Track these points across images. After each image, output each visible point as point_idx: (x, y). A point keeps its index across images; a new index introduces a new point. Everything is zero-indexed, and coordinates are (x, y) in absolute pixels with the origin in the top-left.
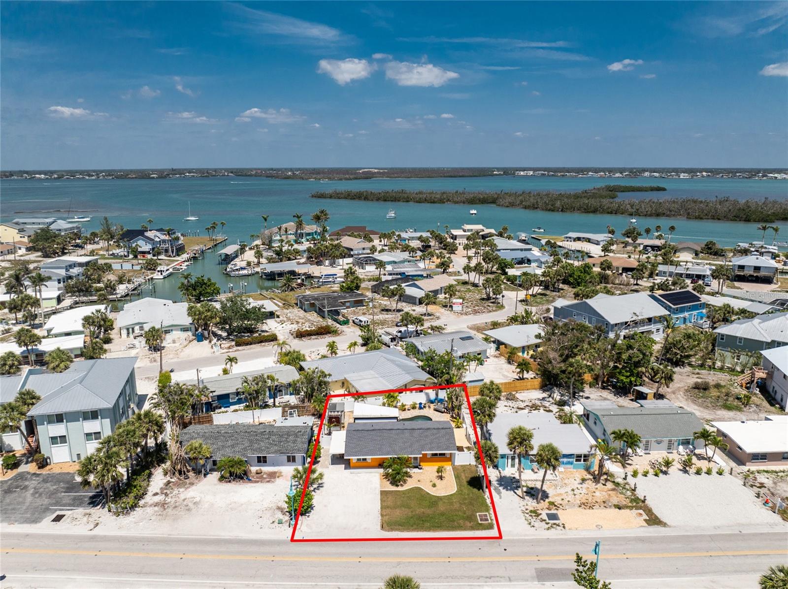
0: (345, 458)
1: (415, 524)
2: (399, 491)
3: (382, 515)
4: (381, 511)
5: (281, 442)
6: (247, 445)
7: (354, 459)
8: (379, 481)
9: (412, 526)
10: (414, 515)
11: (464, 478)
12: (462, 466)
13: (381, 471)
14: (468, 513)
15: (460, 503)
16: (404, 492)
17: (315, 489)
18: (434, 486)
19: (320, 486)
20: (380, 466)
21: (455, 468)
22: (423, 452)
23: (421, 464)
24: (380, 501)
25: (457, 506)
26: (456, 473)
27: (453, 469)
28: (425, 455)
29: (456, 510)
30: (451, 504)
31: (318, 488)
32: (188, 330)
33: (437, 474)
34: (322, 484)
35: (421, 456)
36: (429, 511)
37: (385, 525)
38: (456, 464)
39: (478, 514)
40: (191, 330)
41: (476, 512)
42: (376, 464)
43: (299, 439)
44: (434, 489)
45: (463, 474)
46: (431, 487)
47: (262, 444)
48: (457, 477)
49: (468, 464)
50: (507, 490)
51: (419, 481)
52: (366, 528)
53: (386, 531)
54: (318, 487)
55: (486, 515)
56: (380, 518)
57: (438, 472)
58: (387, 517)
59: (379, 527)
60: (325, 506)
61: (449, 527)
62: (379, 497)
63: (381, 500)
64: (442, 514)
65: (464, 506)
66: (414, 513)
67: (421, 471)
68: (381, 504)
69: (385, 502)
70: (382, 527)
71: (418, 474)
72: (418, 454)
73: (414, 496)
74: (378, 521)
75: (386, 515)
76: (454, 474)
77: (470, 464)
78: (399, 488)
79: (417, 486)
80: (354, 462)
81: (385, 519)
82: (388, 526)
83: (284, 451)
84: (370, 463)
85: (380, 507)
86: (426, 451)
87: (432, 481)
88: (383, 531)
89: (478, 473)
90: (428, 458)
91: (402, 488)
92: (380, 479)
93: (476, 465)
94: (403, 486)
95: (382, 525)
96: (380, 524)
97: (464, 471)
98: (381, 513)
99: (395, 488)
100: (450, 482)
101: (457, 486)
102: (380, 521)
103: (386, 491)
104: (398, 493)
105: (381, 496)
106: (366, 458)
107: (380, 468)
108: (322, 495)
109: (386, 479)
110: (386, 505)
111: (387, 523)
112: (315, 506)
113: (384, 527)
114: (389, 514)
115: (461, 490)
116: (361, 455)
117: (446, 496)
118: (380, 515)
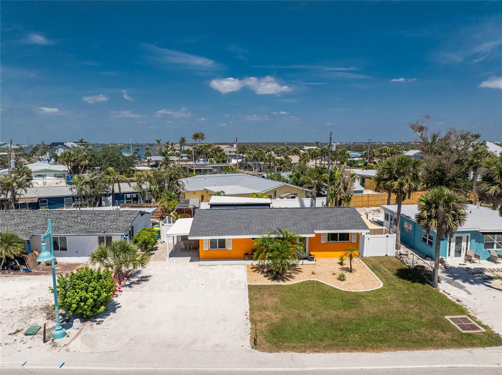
0: (190, 238)
1: (325, 336)
2: (281, 286)
3: (252, 321)
4: (251, 313)
5: (94, 220)
6: (39, 223)
7: (205, 239)
8: (246, 273)
9: (322, 340)
10: (320, 321)
11: (386, 270)
12: (374, 257)
13: (250, 262)
14: (427, 317)
15: (401, 302)
16: (290, 287)
17: (131, 283)
18: (342, 278)
19: (145, 279)
20: (248, 256)
21: (365, 260)
22: (316, 232)
23: (312, 253)
24: (248, 299)
25: (397, 305)
26: (370, 265)
27: (362, 260)
28: (318, 235)
29: (399, 312)
30: (385, 303)
31: (138, 282)
32: (62, 177)
33: (340, 266)
34: (147, 277)
35: (313, 236)
36: (347, 314)
37: (260, 338)
38: (365, 255)
39: (447, 317)
40: (64, 177)
41: (443, 315)
42: (241, 253)
43: (122, 218)
44: (343, 283)
45: (381, 266)
46: (336, 281)
47: (64, 222)
48: (374, 268)
49: (384, 255)
50: (471, 283)
51: (313, 273)
52: (217, 345)
53: (264, 350)
54: (138, 281)
55: (466, 319)
56: (250, 326)
57: (341, 264)
58: (265, 324)
59: (247, 343)
60: (141, 306)
61: (403, 340)
62: (246, 293)
63: (250, 297)
64: (377, 319)
65: (411, 306)
66: (318, 317)
67: (314, 262)
68: (250, 303)
69: (258, 302)
70: (255, 343)
71: (310, 266)
72: (308, 233)
73: (310, 292)
74: (245, 331)
75: (261, 321)
76: (368, 266)
77: (387, 255)
78: (281, 283)
79: (312, 280)
80: (205, 248)
81: (260, 327)
82: (268, 342)
83: (94, 230)
84: (231, 249)
85: (248, 307)
86: (320, 229)
87: (335, 274)
88: (257, 351)
89: (405, 264)
90: (322, 242)
91: (287, 283)
92: (246, 271)
93: (395, 257)
94: (288, 280)
95: (253, 340)
96: (249, 336)
97: (382, 262)
98: (251, 317)
99: (274, 282)
100: (367, 275)
101: (381, 280)
102: (250, 331)
103: (258, 285)
104: (280, 288)
105: (249, 293)
106: (225, 239)
107: (247, 259)
108: (141, 291)
109: (257, 272)
110: (260, 305)
111: (265, 335)
112: (120, 307)
113: (258, 342)
114: (267, 319)
115: (390, 284)
116: (215, 235)
117: (369, 292)
118: (248, 321)
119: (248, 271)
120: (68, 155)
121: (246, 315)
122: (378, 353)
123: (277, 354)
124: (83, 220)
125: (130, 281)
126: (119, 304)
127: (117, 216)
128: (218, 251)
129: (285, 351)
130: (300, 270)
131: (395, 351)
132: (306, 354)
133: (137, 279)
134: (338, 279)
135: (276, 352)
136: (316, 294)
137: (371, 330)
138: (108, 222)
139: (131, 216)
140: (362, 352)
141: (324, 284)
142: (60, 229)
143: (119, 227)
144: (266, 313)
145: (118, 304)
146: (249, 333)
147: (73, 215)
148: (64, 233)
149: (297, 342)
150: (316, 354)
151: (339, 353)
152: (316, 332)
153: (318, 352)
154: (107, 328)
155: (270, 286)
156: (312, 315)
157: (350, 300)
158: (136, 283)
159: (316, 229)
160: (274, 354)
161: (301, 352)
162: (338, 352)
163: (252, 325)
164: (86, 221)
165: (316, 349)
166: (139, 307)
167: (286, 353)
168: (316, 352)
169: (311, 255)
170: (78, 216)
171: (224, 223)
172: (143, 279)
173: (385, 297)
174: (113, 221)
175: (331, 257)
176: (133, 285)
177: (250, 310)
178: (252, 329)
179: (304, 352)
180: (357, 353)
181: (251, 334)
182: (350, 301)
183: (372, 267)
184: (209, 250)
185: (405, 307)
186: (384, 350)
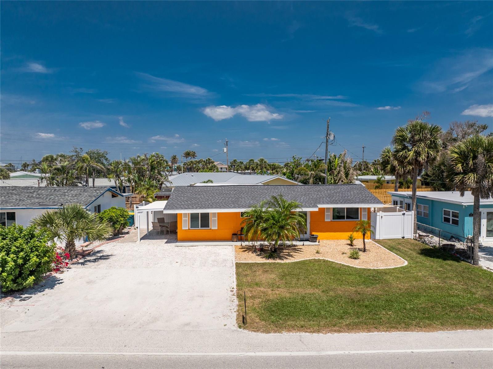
2: (278, 263)
3: (242, 298)
5: (52, 195)
7: (184, 213)
8: (234, 253)
11: (406, 250)
12: (389, 240)
13: (239, 244)
17: (86, 261)
18: (354, 256)
19: (105, 257)
20: (238, 236)
22: (320, 206)
23: (314, 233)
24: (235, 276)
25: (433, 281)
26: (386, 246)
27: (375, 242)
28: (322, 211)
29: (439, 288)
30: (416, 279)
31: (95, 261)
33: (350, 247)
34: (108, 256)
35: (316, 210)
37: (251, 316)
38: (377, 237)
42: (228, 233)
43: (86, 194)
44: (357, 261)
45: (400, 246)
46: (347, 259)
47: (15, 197)
49: (400, 237)
51: (317, 253)
52: (188, 324)
53: (257, 330)
54: (95, 259)
56: (236, 302)
57: (351, 245)
58: (257, 301)
59: (233, 320)
62: (233, 270)
63: (238, 274)
66: (332, 294)
67: (317, 243)
68: (238, 279)
69: (249, 278)
70: (243, 322)
71: (313, 247)
72: (310, 207)
73: (316, 270)
74: (229, 308)
75: (253, 297)
76: (384, 247)
77: (403, 238)
78: (278, 261)
79: (317, 258)
80: (184, 226)
81: (251, 304)
82: (263, 320)
83: (49, 203)
84: (216, 228)
85: (235, 283)
86: (323, 203)
87: (346, 254)
88: (246, 331)
89: (428, 245)
90: (326, 220)
91: (285, 261)
92: (234, 251)
93: (414, 239)
94: (287, 258)
95: (241, 319)
96: (235, 315)
97: (400, 244)
98: (238, 293)
99: (269, 260)
100: (385, 254)
101: (403, 258)
102: (236, 308)
103: (249, 263)
104: (277, 265)
105: (237, 270)
106: (209, 213)
107: (235, 240)
108: (95, 268)
109: (247, 251)
110: (251, 281)
111: (258, 312)
112: (61, 283)
113: (248, 320)
114: (261, 296)
115: (417, 262)
116: (196, 208)
117: (393, 269)
118: (235, 297)
119: (236, 251)
120: (50, 159)
121: (232, 291)
122: (429, 332)
123: (277, 334)
124: (39, 195)
125: (86, 260)
126: (62, 280)
127: (81, 192)
128: (200, 231)
129: (289, 331)
130: (301, 250)
131: (453, 329)
132: (321, 334)
133: (95, 258)
134: (350, 257)
135: (275, 332)
136: (325, 271)
137: (408, 307)
138: (69, 197)
139: (98, 192)
140: (406, 331)
141: (333, 262)
142: (8, 202)
143: (80, 201)
144: (259, 289)
145: (59, 280)
146: (235, 310)
147: (28, 191)
148: (12, 206)
149: (306, 320)
150: (336, 334)
151: (371, 333)
152: (331, 309)
153: (339, 331)
154: (33, 304)
155: (263, 264)
156: (323, 292)
157: (370, 276)
158: (92, 262)
159: (320, 203)
160: (272, 334)
161: (314, 332)
162: (369, 331)
163: (239, 302)
164: (43, 195)
165: (336, 328)
166: (87, 282)
167: (291, 334)
168: (335, 331)
169: (313, 235)
170: (34, 192)
171: (208, 198)
172: (102, 258)
173: (415, 274)
174: (75, 196)
175: (337, 239)
176: (88, 263)
177: (238, 285)
178: (239, 306)
179: (318, 331)
180: (398, 332)
181: (238, 311)
182: (371, 278)
183: (389, 248)
184: (189, 229)
185: (445, 282)
186: (436, 329)
